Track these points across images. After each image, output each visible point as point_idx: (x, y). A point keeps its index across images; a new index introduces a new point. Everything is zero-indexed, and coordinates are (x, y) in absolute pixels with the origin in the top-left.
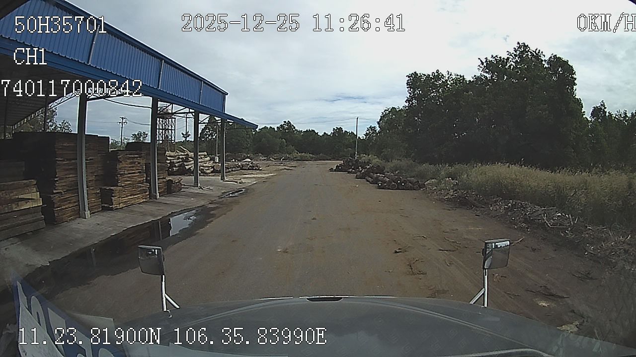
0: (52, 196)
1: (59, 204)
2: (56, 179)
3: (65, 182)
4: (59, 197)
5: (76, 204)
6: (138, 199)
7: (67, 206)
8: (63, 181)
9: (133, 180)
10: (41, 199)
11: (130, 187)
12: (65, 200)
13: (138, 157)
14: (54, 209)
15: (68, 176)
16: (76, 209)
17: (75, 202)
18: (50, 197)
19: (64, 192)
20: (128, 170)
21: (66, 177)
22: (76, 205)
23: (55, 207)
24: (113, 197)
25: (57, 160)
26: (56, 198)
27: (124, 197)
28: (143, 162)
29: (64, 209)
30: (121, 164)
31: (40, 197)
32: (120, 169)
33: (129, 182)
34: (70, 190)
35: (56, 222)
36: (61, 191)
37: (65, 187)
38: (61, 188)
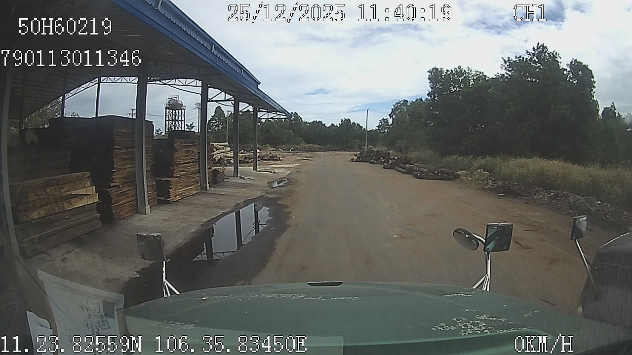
0: (108, 190)
1: (117, 199)
2: (113, 170)
3: (123, 173)
4: (116, 191)
5: (134, 198)
6: (191, 191)
7: (124, 201)
8: (121, 172)
9: (187, 170)
10: (97, 194)
11: (185, 177)
12: (123, 194)
13: (192, 146)
14: (112, 206)
15: (125, 167)
16: (133, 204)
17: (132, 196)
18: (107, 191)
19: (122, 184)
20: (183, 160)
21: (124, 168)
22: (134, 200)
23: (113, 202)
24: (170, 189)
25: (115, 148)
26: (113, 192)
27: (180, 189)
28: (196, 151)
29: (121, 205)
30: (177, 153)
31: (96, 192)
32: (176, 158)
33: (184, 173)
34: (127, 182)
35: (113, 220)
36: (119, 184)
37: (122, 179)
38: (118, 180)
